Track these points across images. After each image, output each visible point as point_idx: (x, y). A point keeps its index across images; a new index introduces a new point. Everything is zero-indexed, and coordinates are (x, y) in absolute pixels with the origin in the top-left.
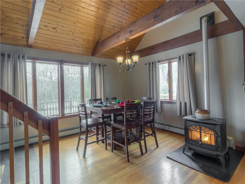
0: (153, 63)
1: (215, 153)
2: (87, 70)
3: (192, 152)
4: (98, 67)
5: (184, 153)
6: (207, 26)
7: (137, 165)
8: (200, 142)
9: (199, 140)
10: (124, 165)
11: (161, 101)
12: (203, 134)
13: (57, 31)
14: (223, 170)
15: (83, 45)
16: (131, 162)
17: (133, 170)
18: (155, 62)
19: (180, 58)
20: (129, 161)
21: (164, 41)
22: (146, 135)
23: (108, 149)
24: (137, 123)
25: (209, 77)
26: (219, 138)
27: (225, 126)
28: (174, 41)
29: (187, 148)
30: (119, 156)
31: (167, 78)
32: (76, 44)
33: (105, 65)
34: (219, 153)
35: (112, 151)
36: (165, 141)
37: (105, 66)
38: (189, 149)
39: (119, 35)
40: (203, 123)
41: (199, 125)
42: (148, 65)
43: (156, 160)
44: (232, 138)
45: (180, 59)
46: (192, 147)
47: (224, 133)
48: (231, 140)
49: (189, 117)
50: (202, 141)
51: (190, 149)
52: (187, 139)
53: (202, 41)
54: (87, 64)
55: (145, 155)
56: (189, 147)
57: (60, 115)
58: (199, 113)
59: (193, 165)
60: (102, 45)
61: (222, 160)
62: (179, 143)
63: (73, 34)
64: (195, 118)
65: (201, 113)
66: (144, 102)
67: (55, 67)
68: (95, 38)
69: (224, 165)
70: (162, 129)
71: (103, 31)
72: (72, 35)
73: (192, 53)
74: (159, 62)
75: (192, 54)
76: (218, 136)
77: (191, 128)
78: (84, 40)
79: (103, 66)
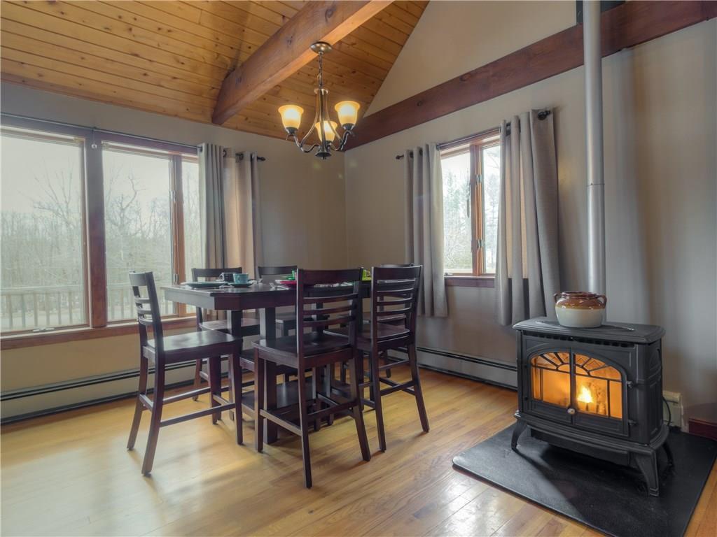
0: (421, 152)
1: (624, 447)
2: (193, 171)
3: (545, 445)
4: (232, 161)
5: (516, 451)
6: (601, 12)
7: (337, 499)
8: (569, 407)
9: (568, 404)
10: (290, 501)
11: (446, 279)
12: (581, 381)
13: (62, 13)
14: (652, 509)
15: (175, 78)
16: (318, 489)
17: (320, 519)
18: (427, 146)
19: (508, 128)
20: (309, 484)
21: (456, 76)
22: (381, 389)
23: (245, 440)
24: (348, 346)
25: (603, 184)
26: (638, 391)
27: (660, 351)
28: (491, 73)
29: (525, 433)
30: (280, 464)
31: (468, 201)
32: (146, 71)
33: (258, 158)
34: (636, 448)
35: (260, 449)
36: (454, 411)
37: (260, 162)
38: (532, 435)
39: (294, 34)
40: (582, 340)
41: (569, 350)
42: (405, 160)
43: (412, 478)
44: (677, 396)
45: (508, 133)
46: (543, 426)
47: (657, 372)
48: (675, 402)
49: (535, 324)
50: (579, 404)
51: (535, 434)
52: (527, 399)
53: (583, 64)
54: (193, 150)
55: (376, 462)
56: (532, 430)
57: (88, 325)
58: (568, 304)
59: (547, 492)
60: (240, 80)
61: (648, 471)
62: (501, 416)
63: (130, 29)
64: (557, 323)
65: (577, 305)
66: (375, 269)
67: (136, 193)
68: (218, 54)
69: (654, 491)
70: (449, 371)
71: (246, 30)
72: (126, 35)
73: (548, 110)
74: (441, 146)
75: (548, 113)
76: (635, 385)
77: (541, 361)
78: (178, 62)
79: (252, 160)
